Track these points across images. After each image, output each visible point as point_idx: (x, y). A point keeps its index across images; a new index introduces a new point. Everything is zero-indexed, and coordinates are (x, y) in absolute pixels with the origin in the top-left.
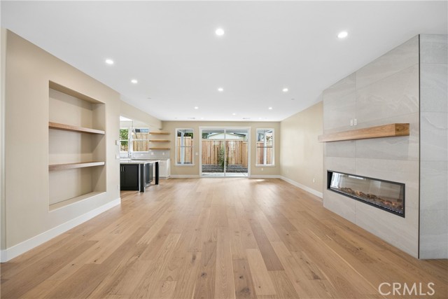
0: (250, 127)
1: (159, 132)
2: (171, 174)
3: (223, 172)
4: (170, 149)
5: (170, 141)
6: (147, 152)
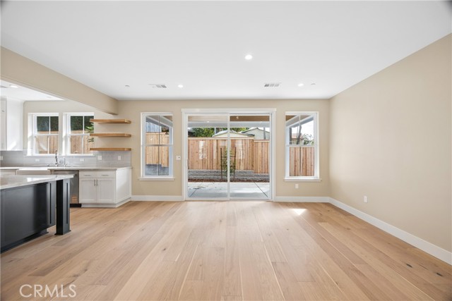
0: (275, 110)
1: (111, 117)
2: (133, 193)
3: (226, 181)
4: (130, 150)
5: (130, 136)
6: (91, 155)
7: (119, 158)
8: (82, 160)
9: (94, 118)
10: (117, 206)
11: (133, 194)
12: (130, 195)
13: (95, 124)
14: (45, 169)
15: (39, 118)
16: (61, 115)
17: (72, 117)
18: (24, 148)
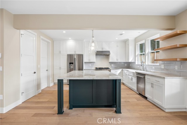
6: (158, 64)
8: (154, 68)
15: (140, 45)
16: (145, 41)
17: (151, 40)
18: (135, 60)
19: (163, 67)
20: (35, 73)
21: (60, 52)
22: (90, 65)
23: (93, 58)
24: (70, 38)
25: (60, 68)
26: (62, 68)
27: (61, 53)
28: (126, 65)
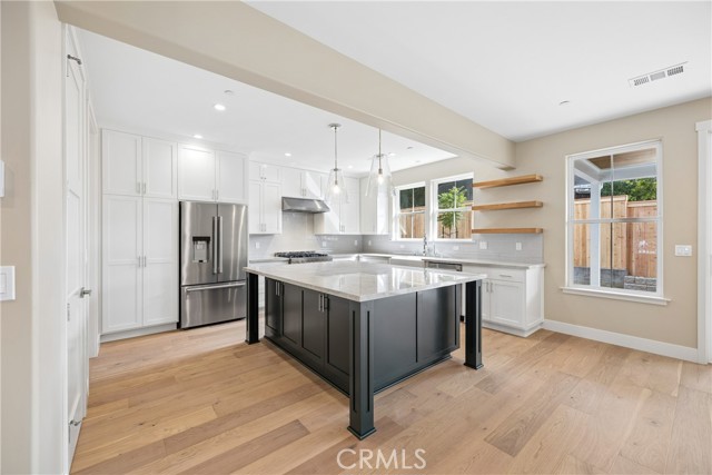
2: (548, 317)
4: (542, 231)
5: (541, 205)
6: (470, 240)
7: (519, 246)
8: (456, 248)
9: (474, 182)
10: (526, 335)
11: (546, 317)
12: (542, 319)
13: (476, 190)
14: (419, 259)
15: (402, 192)
16: (428, 183)
17: (439, 185)
18: (390, 231)
19: (483, 245)
20: (83, 293)
21: (141, 188)
22: (258, 245)
23: (275, 222)
24: (198, 137)
25: (142, 262)
26: (148, 259)
27: (148, 192)
28: (356, 243)
